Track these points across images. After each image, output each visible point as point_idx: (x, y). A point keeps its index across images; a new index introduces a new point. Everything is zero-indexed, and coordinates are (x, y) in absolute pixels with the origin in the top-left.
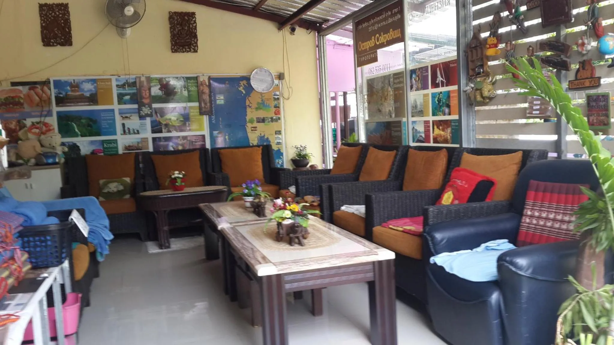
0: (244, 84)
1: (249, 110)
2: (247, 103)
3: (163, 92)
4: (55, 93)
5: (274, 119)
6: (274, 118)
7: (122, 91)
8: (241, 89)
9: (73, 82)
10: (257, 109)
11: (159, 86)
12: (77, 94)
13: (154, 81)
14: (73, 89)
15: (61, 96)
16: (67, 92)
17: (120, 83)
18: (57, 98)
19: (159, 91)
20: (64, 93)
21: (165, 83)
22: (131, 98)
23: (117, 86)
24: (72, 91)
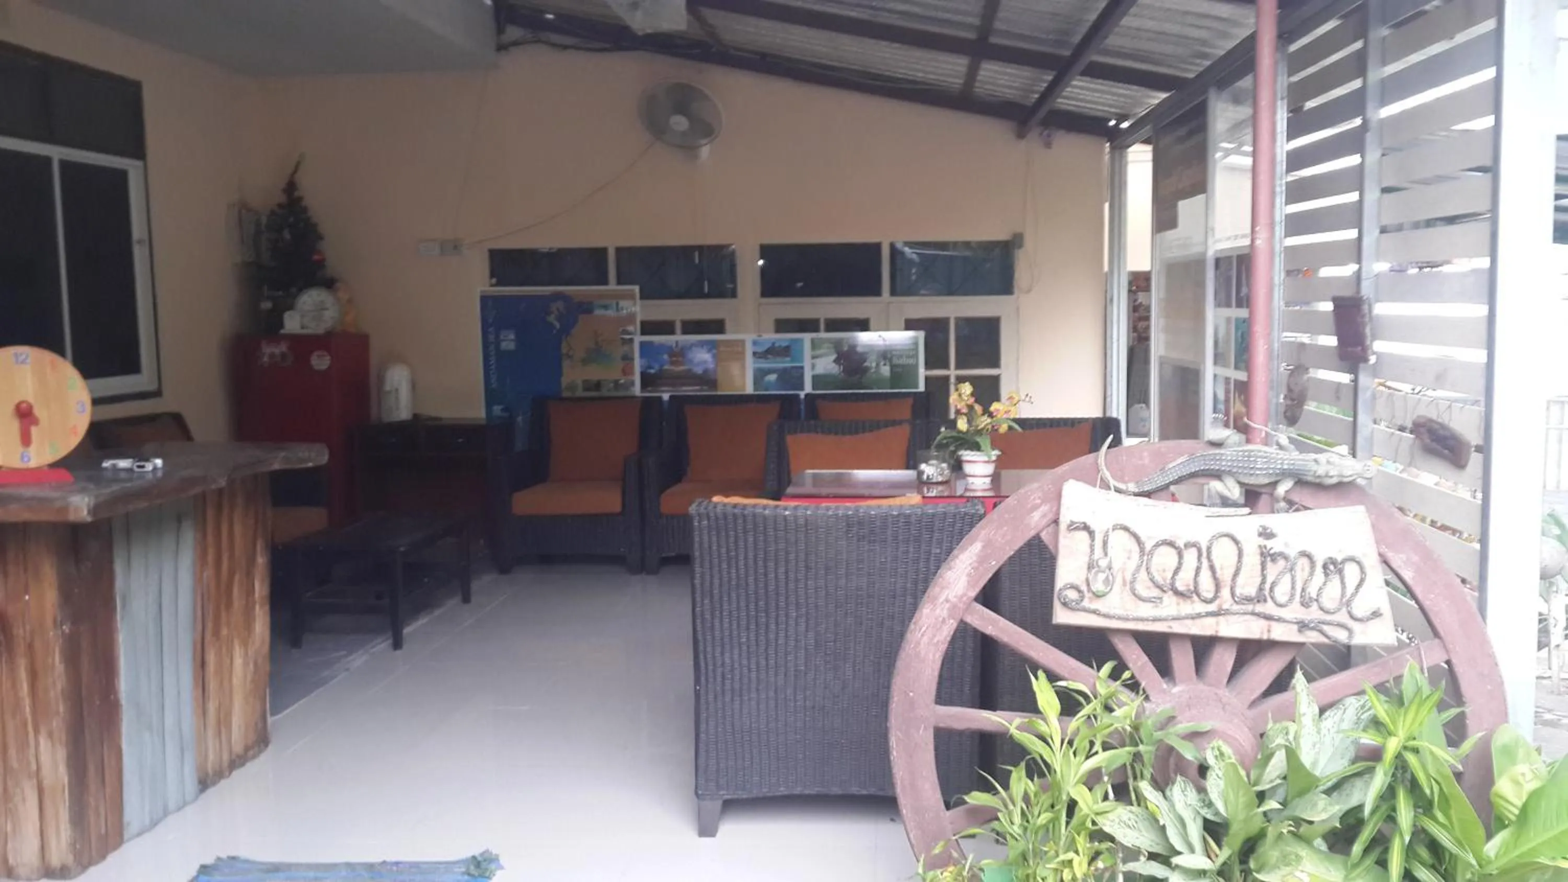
0: (558, 309)
1: (566, 364)
2: (564, 350)
3: (842, 367)
4: (641, 366)
5: (622, 384)
6: (622, 381)
7: (765, 365)
8: (552, 319)
9: (674, 345)
10: (585, 362)
11: (834, 357)
12: (682, 368)
13: (826, 345)
14: (674, 359)
15: (652, 371)
16: (662, 366)
17: (760, 349)
18: (643, 375)
19: (834, 365)
20: (657, 367)
21: (846, 349)
22: (778, 379)
23: (755, 354)
24: (672, 363)
